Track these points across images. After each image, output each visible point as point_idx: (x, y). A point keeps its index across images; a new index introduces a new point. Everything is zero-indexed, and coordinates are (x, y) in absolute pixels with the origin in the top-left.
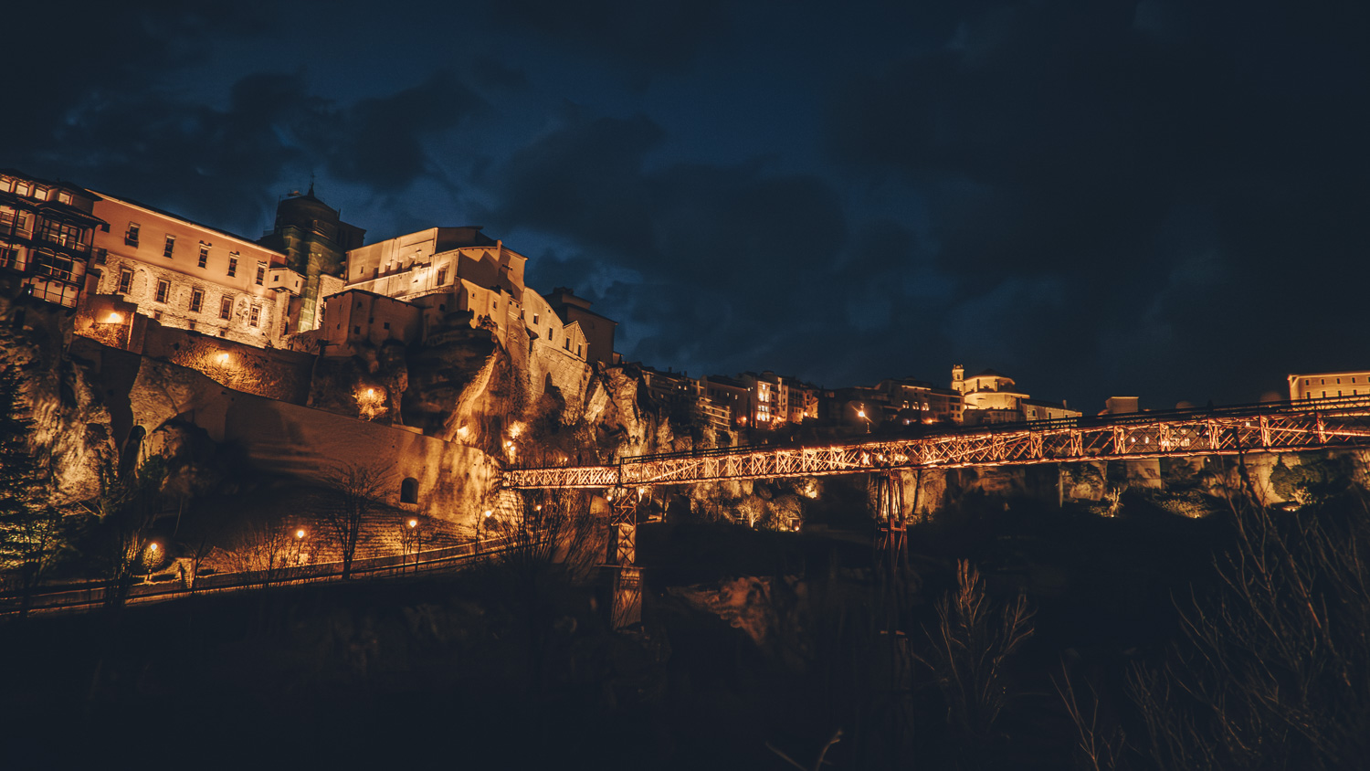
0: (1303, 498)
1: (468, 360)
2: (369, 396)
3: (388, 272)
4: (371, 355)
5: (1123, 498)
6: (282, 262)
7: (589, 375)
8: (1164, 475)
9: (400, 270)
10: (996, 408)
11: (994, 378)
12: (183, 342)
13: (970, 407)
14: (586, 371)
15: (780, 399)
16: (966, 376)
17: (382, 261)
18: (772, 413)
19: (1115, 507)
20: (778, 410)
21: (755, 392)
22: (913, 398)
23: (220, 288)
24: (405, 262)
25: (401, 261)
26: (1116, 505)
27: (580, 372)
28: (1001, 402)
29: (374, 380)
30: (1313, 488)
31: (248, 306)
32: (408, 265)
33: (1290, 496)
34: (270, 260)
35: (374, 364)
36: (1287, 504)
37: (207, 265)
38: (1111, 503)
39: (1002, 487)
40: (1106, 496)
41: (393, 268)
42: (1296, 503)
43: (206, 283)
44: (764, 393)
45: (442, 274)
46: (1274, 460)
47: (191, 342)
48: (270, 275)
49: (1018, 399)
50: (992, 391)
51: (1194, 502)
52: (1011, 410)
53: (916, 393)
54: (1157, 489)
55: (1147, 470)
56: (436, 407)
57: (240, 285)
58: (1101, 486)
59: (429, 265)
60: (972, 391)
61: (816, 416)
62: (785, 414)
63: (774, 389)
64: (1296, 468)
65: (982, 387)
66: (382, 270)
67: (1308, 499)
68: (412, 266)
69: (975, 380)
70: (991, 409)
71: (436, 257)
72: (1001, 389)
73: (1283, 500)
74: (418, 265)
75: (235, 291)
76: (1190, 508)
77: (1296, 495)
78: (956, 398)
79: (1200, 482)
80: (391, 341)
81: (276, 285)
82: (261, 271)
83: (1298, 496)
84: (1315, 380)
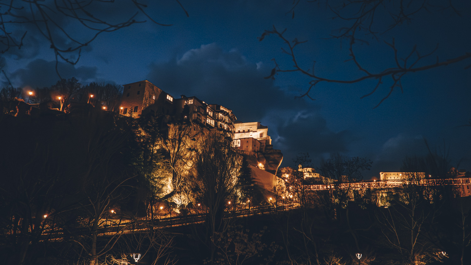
2: (260, 165)
9: (244, 132)
13: (307, 177)
17: (236, 129)
24: (246, 130)
28: (315, 176)
29: (260, 161)
30: (391, 202)
33: (385, 204)
35: (257, 157)
41: (241, 131)
45: (261, 135)
46: (381, 194)
49: (319, 175)
52: (318, 178)
54: (354, 201)
59: (256, 131)
60: (305, 172)
64: (386, 197)
65: (308, 171)
67: (390, 205)
69: (305, 169)
72: (313, 172)
74: (251, 131)
78: (302, 174)
80: (258, 151)
84: (388, 174)
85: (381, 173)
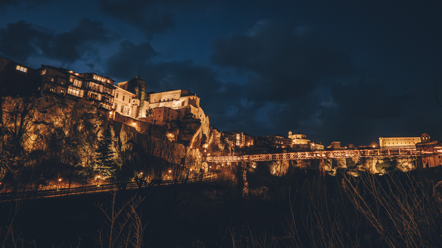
0: (384, 172)
1: (194, 126)
2: (170, 135)
3: (164, 101)
4: (169, 124)
5: (337, 170)
6: (135, 97)
7: (210, 131)
8: (347, 164)
9: (168, 101)
10: (302, 144)
11: (301, 135)
12: (126, 120)
13: (295, 143)
14: (209, 130)
15: (242, 139)
16: (293, 134)
17: (162, 98)
18: (240, 143)
19: (334, 173)
20: (242, 142)
21: (236, 137)
22: (279, 140)
23: (121, 104)
24: (170, 99)
25: (168, 98)
26: (335, 172)
27: (208, 130)
28: (303, 142)
29: (171, 131)
30: (387, 169)
31: (127, 109)
32: (171, 100)
33: (380, 171)
34: (132, 96)
35: (169, 127)
36: (380, 173)
37: (118, 97)
38: (333, 172)
39: (304, 166)
40: (332, 170)
41: (166, 100)
42: (382, 173)
43: (118, 102)
44: (238, 137)
45: (183, 103)
46: (376, 161)
47: (128, 120)
48: (132, 100)
49: (308, 141)
50: (300, 139)
51: (355, 172)
52: (306, 145)
53: (279, 139)
54: (345, 168)
55: (342, 163)
56: (187, 139)
57: (125, 103)
58: (331, 167)
59: (179, 100)
60: (294, 139)
61: (252, 144)
62: (244, 143)
63: (241, 136)
64: (382, 163)
65: (297, 138)
66: (162, 100)
67: (385, 172)
68: (172, 100)
69: (295, 135)
70: (301, 144)
71: (181, 98)
72: (303, 138)
73: (378, 172)
74: (175, 100)
75: (124, 105)
76: (354, 174)
77: (382, 171)
78: (290, 140)
79: (357, 167)
80: (173, 121)
81: (134, 103)
82: (130, 99)
83: (383, 171)
84: (387, 139)
85: (380, 138)
